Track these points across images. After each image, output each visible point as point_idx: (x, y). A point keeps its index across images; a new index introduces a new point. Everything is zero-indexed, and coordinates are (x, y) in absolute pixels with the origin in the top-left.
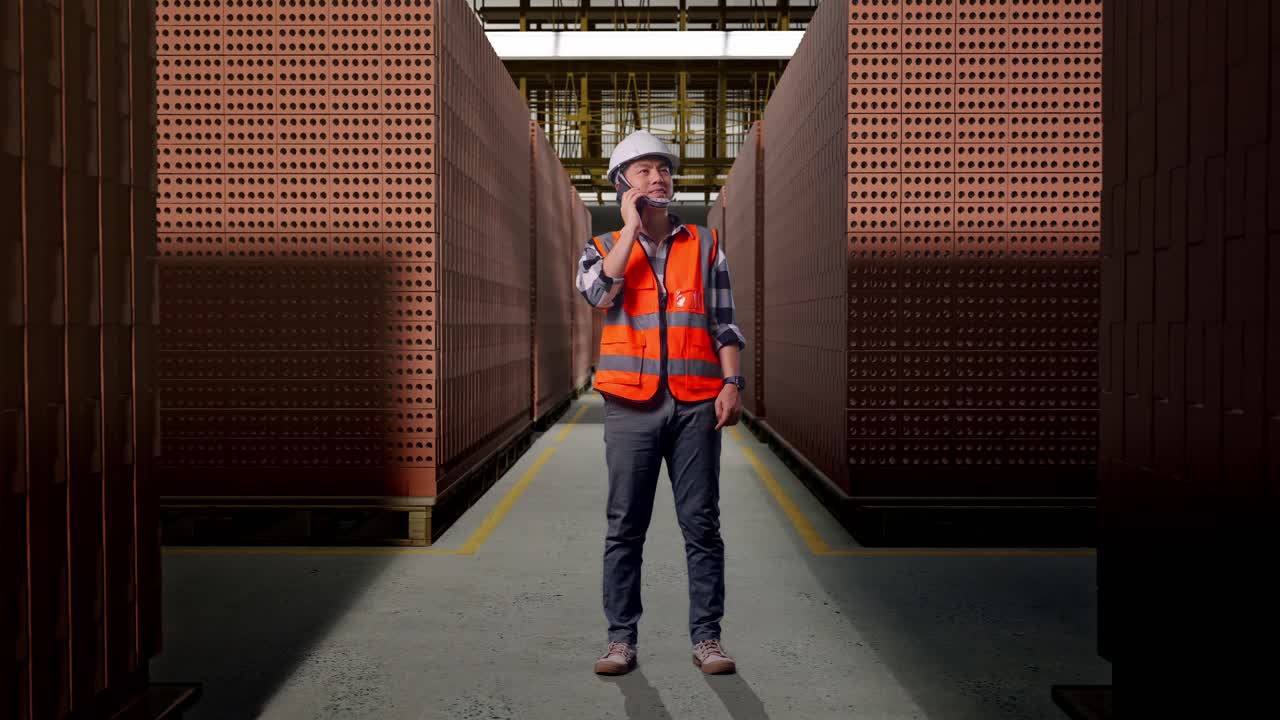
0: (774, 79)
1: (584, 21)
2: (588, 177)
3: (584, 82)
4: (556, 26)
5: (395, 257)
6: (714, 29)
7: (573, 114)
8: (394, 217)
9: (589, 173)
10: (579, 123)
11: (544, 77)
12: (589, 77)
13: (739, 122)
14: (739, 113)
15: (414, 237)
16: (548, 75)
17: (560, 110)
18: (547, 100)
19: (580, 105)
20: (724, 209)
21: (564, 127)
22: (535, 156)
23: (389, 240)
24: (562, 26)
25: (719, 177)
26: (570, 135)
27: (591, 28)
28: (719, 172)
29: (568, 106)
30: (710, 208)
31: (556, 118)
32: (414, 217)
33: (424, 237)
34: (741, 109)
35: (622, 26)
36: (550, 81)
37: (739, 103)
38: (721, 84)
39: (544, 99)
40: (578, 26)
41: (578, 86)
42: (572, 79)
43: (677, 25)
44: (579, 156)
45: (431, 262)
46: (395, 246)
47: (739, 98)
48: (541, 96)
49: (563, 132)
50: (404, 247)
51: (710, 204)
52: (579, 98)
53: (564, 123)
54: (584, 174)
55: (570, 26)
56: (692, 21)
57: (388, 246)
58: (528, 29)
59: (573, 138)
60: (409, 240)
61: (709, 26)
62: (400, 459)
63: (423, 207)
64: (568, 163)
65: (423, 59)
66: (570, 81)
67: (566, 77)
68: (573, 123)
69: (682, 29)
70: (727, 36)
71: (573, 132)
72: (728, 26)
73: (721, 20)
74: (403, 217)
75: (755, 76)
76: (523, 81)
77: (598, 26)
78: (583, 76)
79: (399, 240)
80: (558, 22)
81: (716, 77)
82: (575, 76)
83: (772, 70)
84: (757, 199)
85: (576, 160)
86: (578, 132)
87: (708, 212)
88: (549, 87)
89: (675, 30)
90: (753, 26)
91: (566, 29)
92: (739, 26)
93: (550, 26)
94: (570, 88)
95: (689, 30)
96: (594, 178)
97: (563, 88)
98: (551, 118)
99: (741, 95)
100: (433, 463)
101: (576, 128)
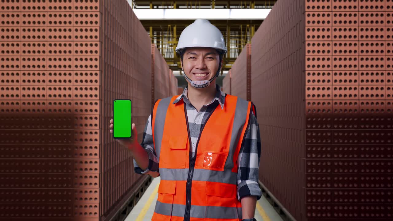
0: (249, 27)
1: (175, 5)
2: (176, 65)
3: (175, 28)
4: (164, 7)
5: (79, 112)
6: (225, 8)
7: (170, 41)
8: (79, 92)
9: (176, 64)
10: (173, 44)
11: (159, 26)
12: (177, 26)
13: (234, 43)
14: (234, 40)
15: (89, 102)
16: (161, 26)
17: (166, 39)
18: (161, 35)
19: (173, 37)
20: (231, 79)
21: (167, 46)
22: (154, 58)
23: (76, 103)
24: (166, 7)
25: (227, 65)
26: (169, 49)
27: (177, 7)
28: (227, 63)
29: (169, 38)
30: (224, 77)
31: (164, 42)
32: (89, 92)
33: (94, 102)
34: (235, 39)
35: (189, 7)
36: (161, 28)
37: (234, 37)
38: (228, 29)
39: (159, 35)
40: (173, 7)
41: (173, 30)
42: (170, 27)
43: (211, 7)
44: (173, 57)
45: (97, 114)
46: (79, 107)
47: (234, 35)
48: (158, 34)
49: (167, 48)
50: (84, 107)
51: (223, 75)
52: (173, 35)
53: (167, 44)
54: (175, 63)
55: (170, 7)
56: (217, 5)
57: (76, 107)
58: (153, 8)
59: (170, 50)
60: (86, 104)
61: (223, 7)
62: (81, 213)
63: (93, 87)
64: (168, 60)
65: (94, 14)
66: (169, 28)
67: (167, 26)
68: (171, 44)
69: (213, 8)
70: (230, 11)
71: (170, 48)
72: (231, 7)
73: (228, 5)
74: (84, 92)
75: (241, 26)
76: (151, 28)
77: (180, 7)
78: (175, 26)
79: (81, 104)
80: (165, 5)
81: (226, 26)
82: (171, 26)
83: (248, 24)
84: (247, 77)
85: (172, 59)
86: (172, 48)
87: (223, 79)
88: (161, 30)
89: (210, 8)
90: (240, 7)
91: (168, 8)
92: (234, 7)
93: (161, 7)
94: (169, 31)
95: (216, 8)
96: (179, 65)
97: (166, 31)
98: (162, 42)
99: (235, 34)
100: (97, 215)
101: (172, 46)
